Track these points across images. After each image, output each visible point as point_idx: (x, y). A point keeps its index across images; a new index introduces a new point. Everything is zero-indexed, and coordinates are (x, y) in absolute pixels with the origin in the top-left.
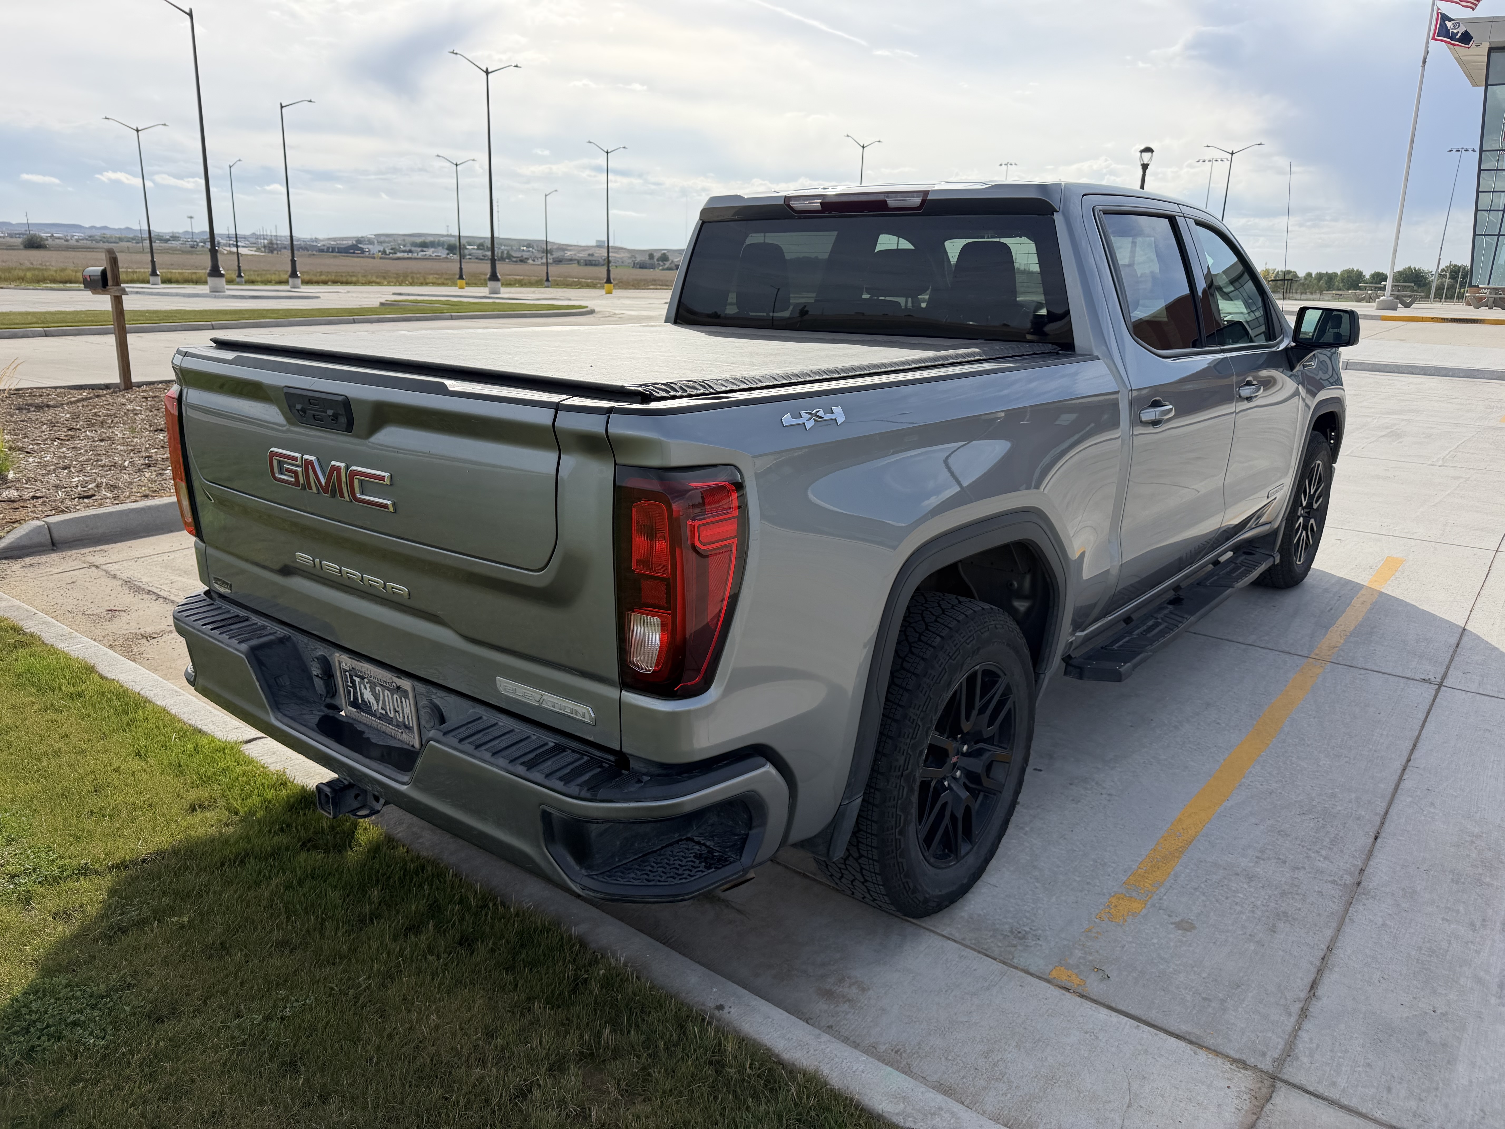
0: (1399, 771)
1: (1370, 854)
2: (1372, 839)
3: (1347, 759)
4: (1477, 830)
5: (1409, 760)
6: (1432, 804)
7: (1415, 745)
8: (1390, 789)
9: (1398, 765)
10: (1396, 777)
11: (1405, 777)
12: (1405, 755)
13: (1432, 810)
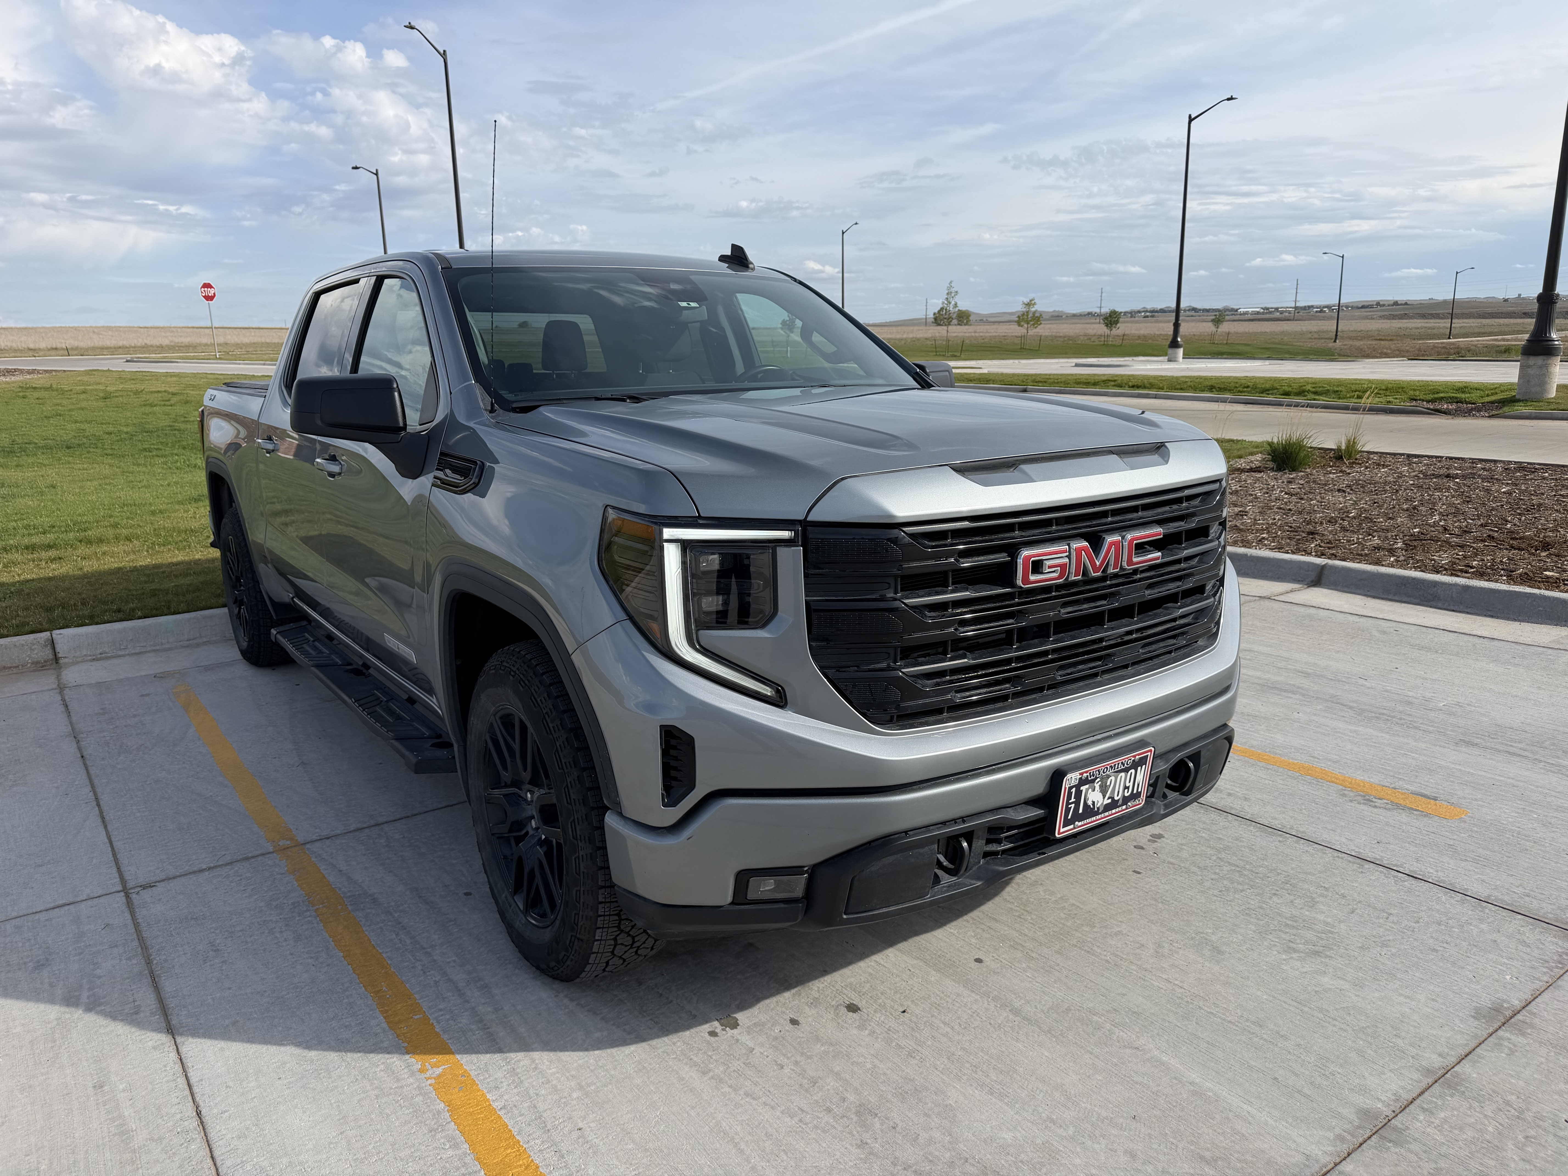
0: (99, 794)
1: (80, 749)
2: (85, 754)
3: (148, 783)
4: (15, 789)
5: (98, 805)
6: (57, 788)
7: (103, 819)
8: (96, 781)
9: (104, 799)
10: (99, 790)
11: (91, 794)
12: (105, 808)
13: (55, 785)
